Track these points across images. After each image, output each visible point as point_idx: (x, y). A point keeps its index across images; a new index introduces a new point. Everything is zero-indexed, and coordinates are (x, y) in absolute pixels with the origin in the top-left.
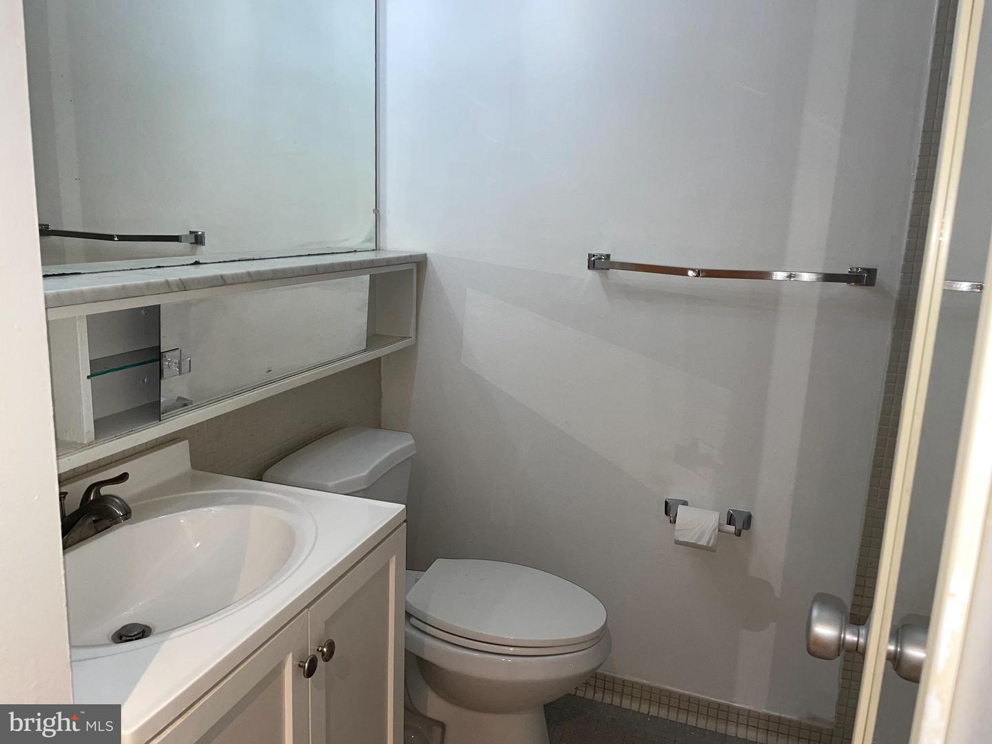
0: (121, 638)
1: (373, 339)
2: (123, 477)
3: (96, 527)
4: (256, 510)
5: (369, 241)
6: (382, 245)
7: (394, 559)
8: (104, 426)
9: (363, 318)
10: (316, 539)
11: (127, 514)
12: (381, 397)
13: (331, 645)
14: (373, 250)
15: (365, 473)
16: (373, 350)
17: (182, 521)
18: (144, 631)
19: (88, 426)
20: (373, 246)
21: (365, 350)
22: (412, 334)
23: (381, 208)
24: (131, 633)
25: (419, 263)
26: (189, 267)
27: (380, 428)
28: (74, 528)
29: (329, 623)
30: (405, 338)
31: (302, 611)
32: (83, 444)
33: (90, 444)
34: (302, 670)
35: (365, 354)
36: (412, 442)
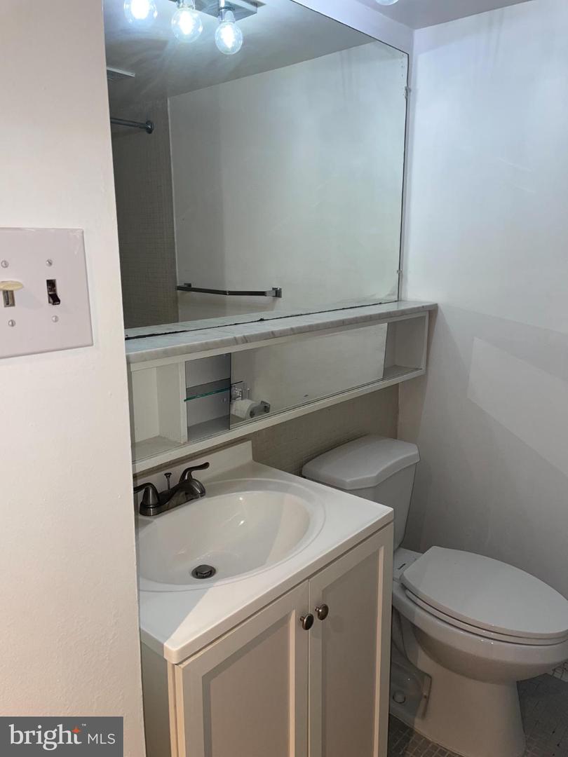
0: (197, 574)
1: (389, 370)
2: (206, 465)
3: (187, 498)
4: (288, 497)
5: (393, 294)
6: (403, 296)
7: (382, 549)
8: (195, 431)
9: (381, 356)
10: (323, 526)
11: (203, 493)
12: (398, 412)
13: (326, 608)
14: (396, 301)
15: (374, 475)
16: (388, 379)
17: (241, 499)
18: (211, 571)
19: (184, 431)
20: (395, 298)
21: (382, 380)
22: (423, 366)
23: (403, 269)
24: (203, 573)
25: (431, 312)
26: (257, 323)
27: (396, 438)
28: (173, 498)
29: (325, 591)
30: (417, 369)
31: (304, 580)
32: (180, 443)
33: (185, 443)
34: (302, 622)
35: (381, 383)
36: (417, 452)
